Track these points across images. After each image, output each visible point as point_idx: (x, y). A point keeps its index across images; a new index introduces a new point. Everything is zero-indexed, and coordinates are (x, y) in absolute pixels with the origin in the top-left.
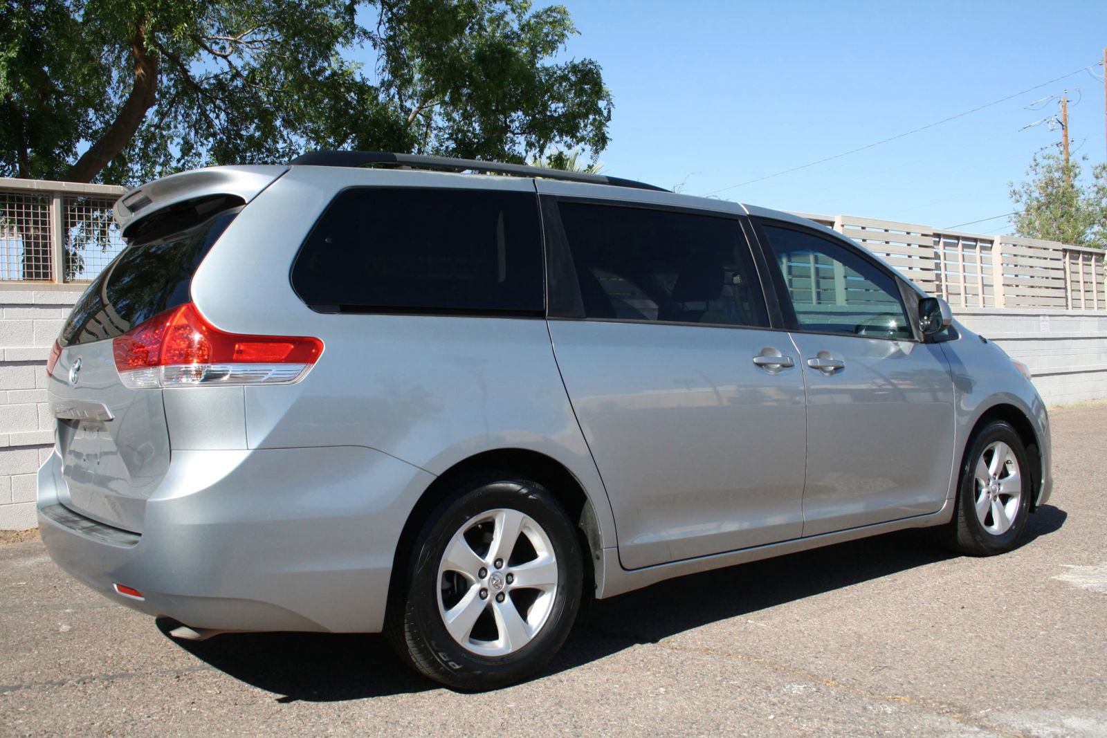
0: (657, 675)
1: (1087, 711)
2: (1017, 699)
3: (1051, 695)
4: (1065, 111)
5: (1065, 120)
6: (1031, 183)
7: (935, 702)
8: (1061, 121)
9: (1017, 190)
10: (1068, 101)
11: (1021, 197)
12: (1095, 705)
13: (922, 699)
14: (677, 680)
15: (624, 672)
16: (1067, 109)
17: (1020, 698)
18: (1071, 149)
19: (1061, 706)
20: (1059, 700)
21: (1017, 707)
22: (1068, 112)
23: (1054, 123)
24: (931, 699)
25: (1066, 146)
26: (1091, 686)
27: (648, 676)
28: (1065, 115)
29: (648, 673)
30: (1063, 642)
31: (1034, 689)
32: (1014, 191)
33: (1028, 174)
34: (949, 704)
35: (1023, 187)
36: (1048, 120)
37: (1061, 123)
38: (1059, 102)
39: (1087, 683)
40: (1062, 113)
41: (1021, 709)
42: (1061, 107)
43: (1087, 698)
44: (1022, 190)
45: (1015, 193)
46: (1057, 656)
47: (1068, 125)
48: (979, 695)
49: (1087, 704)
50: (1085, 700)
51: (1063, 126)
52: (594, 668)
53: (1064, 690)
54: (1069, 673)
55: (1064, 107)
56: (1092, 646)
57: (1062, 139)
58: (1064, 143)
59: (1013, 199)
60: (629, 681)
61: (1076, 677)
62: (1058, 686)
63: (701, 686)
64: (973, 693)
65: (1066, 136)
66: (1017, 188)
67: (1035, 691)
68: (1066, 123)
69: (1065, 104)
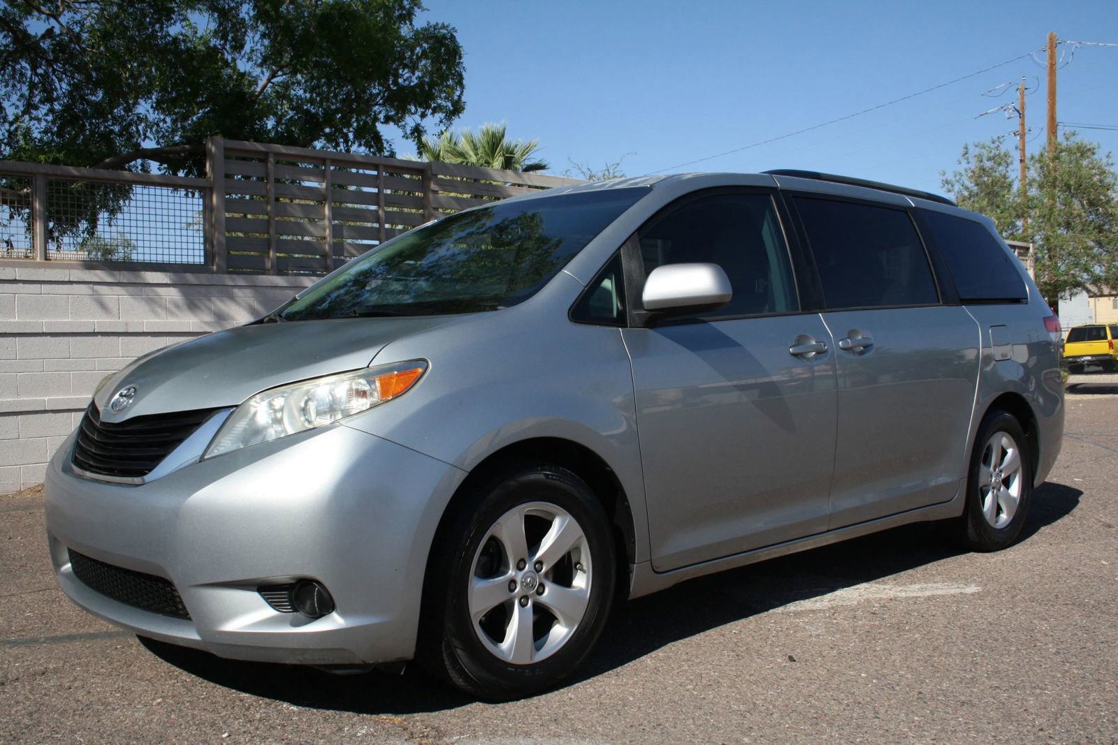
4: (1023, 98)
5: (1023, 108)
6: (963, 172)
8: (1018, 109)
9: (949, 179)
10: (1026, 89)
11: (952, 186)
16: (1025, 97)
18: (1027, 138)
22: (1025, 101)
25: (1022, 136)
28: (1023, 103)
32: (946, 181)
33: (960, 163)
35: (955, 176)
36: (1005, 108)
37: (1018, 111)
38: (1017, 90)
40: (1019, 101)
42: (1019, 94)
44: (954, 179)
45: (947, 182)
47: (1025, 113)
51: (1020, 114)
55: (1022, 94)
57: (1018, 128)
58: (1020, 132)
59: (945, 189)
65: (1023, 125)
66: (950, 176)
68: (1023, 112)
69: (1023, 91)
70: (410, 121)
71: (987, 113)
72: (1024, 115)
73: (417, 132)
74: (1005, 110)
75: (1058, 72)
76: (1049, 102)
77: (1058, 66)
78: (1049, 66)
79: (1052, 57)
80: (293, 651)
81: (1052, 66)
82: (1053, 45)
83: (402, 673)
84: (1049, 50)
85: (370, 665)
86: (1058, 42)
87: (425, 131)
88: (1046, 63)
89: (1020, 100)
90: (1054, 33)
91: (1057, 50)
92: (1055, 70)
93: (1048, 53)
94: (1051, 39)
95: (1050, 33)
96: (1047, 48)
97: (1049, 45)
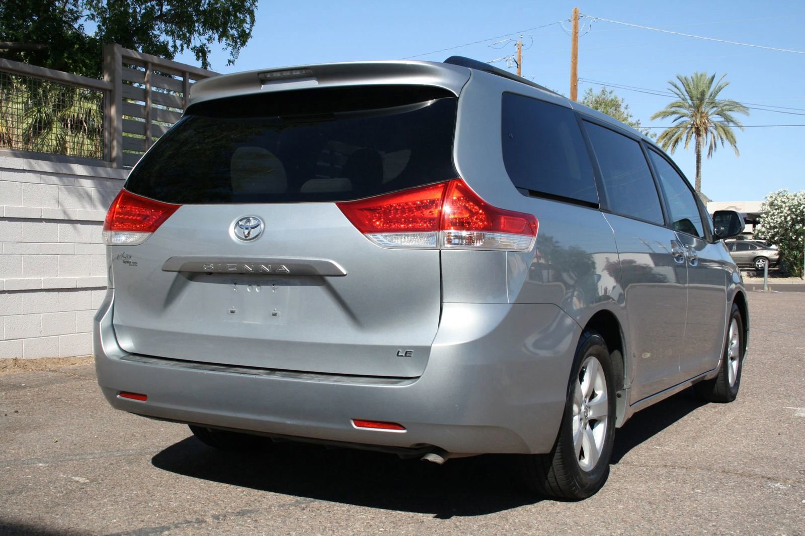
4: (520, 53)
5: (520, 60)
8: (517, 61)
10: (522, 45)
16: (522, 51)
22: (522, 54)
23: (511, 62)
28: (520, 56)
36: (506, 59)
37: (517, 63)
38: (515, 45)
40: (518, 55)
42: (517, 50)
51: (518, 65)
55: (520, 49)
69: (520, 47)
72: (520, 66)
74: (507, 61)
75: (579, 39)
76: (572, 62)
77: (579, 35)
78: (574, 33)
79: (576, 27)
81: (576, 33)
82: (576, 18)
84: (574, 21)
86: (580, 15)
87: (209, 51)
88: (571, 31)
89: (518, 53)
90: (578, 8)
91: (579, 22)
92: (577, 37)
93: (572, 23)
94: (575, 13)
95: (575, 8)
96: (572, 19)
97: (573, 17)
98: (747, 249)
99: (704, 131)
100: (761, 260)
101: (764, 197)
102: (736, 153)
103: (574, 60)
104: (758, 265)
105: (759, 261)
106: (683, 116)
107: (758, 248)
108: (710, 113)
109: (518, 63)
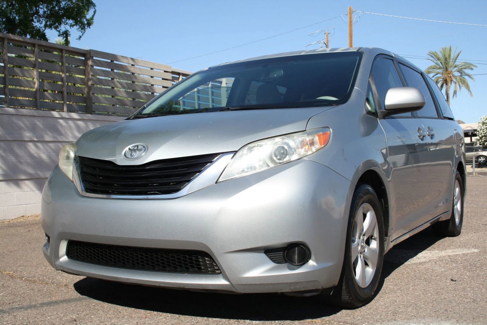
0: (167, 318)
1: (417, 320)
2: (378, 317)
3: (395, 313)
4: (327, 38)
5: (328, 42)
7: (335, 322)
8: (325, 43)
10: (329, 33)
12: (419, 316)
13: (328, 320)
14: (181, 320)
15: (146, 318)
16: (329, 37)
17: (379, 316)
19: (403, 318)
20: (400, 316)
21: (380, 321)
22: (329, 39)
23: (322, 44)
24: (332, 320)
26: (412, 307)
27: (162, 319)
28: (327, 40)
29: (161, 317)
30: (387, 287)
31: (384, 311)
34: (344, 322)
36: (319, 42)
37: (325, 44)
38: (325, 34)
39: (410, 306)
40: (326, 39)
41: (383, 322)
42: (326, 36)
43: (413, 313)
46: (388, 294)
48: (357, 316)
49: (415, 317)
50: (413, 314)
51: (326, 45)
52: (126, 317)
53: (400, 311)
54: (398, 302)
55: (327, 36)
56: (403, 288)
60: (151, 322)
61: (402, 303)
62: (396, 309)
63: (197, 323)
64: (354, 316)
67: (386, 312)
68: (328, 45)
69: (327, 34)
70: (63, 28)
71: (311, 44)
72: (328, 46)
73: (66, 34)
74: (320, 43)
75: (353, 25)
77: (353, 22)
78: (349, 22)
79: (351, 18)
80: (290, 284)
81: (351, 22)
82: (351, 12)
83: (331, 294)
84: (349, 15)
85: (319, 290)
86: (353, 11)
87: (70, 35)
88: (348, 20)
90: (351, 7)
91: (353, 15)
92: (352, 24)
93: (349, 16)
94: (350, 9)
95: (349, 6)
96: (348, 14)
97: (349, 13)
98: (473, 152)
99: (450, 82)
100: (482, 158)
101: (480, 119)
102: (470, 95)
103: (350, 38)
104: (480, 161)
105: (481, 159)
106: (437, 74)
107: (480, 150)
108: (453, 71)
109: (327, 45)
